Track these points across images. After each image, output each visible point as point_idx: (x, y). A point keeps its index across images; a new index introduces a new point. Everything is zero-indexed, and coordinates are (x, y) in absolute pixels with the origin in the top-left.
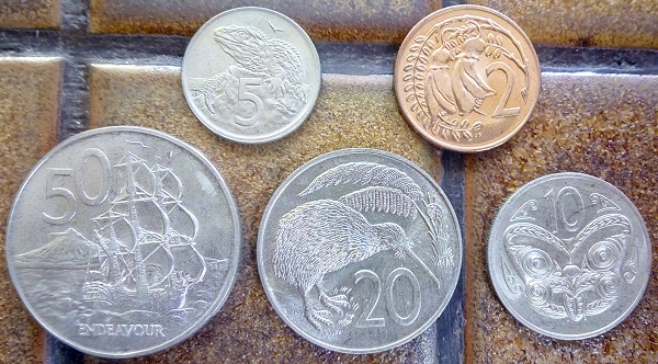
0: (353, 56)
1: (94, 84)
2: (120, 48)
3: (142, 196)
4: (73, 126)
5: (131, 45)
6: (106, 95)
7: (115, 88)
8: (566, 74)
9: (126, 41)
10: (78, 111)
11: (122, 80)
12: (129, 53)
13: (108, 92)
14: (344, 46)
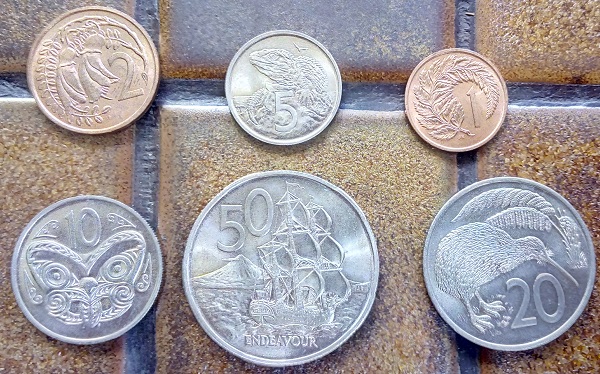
0: (381, 94)
1: (163, 121)
2: (184, 91)
3: (300, 229)
4: (145, 158)
5: (194, 88)
6: (174, 131)
7: (182, 125)
8: (561, 107)
9: (190, 85)
10: (150, 145)
11: (189, 118)
12: (192, 96)
13: (176, 128)
14: (374, 86)
